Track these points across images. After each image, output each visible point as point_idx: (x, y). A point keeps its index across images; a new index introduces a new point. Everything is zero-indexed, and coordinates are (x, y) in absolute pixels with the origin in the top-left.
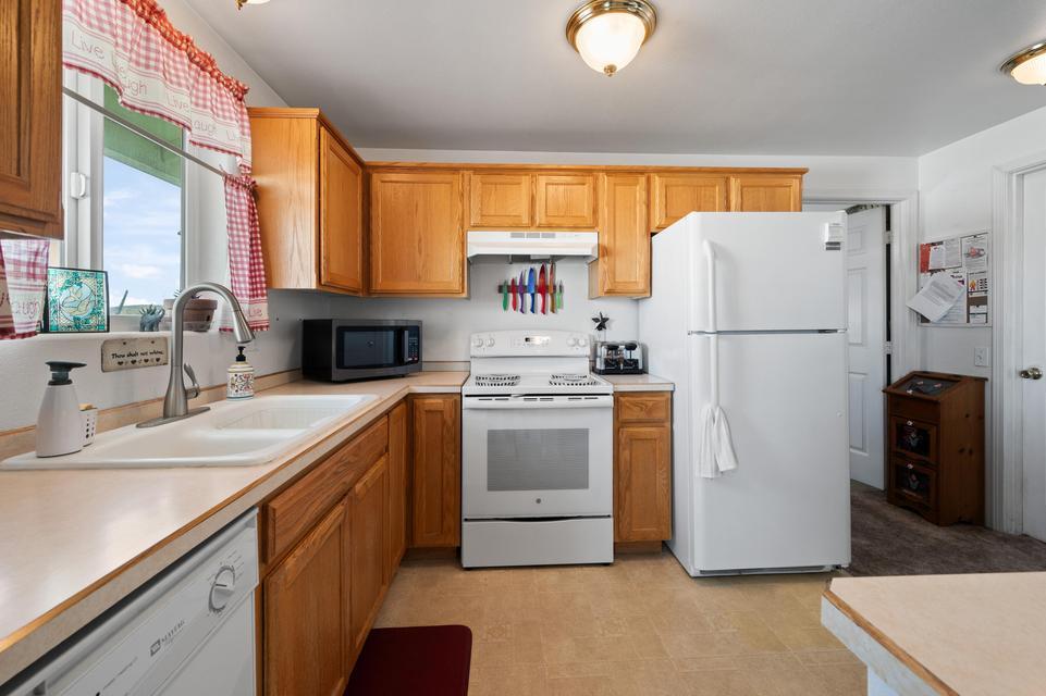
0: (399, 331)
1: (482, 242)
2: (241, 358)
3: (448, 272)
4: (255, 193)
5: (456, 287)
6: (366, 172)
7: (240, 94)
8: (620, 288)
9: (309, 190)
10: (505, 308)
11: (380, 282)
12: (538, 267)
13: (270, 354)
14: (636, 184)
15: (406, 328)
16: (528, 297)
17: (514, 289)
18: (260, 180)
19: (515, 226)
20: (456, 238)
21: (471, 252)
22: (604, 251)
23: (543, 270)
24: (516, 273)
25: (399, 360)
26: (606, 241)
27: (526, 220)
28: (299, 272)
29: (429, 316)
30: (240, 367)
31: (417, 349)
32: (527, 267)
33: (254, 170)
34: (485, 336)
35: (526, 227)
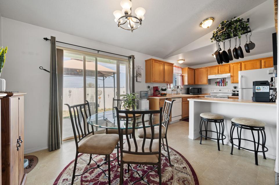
0: (198, 89)
1: (210, 77)
2: (181, 91)
3: (205, 81)
4: (182, 76)
5: (206, 83)
6: (194, 70)
7: (181, 68)
8: (234, 82)
9: (187, 75)
10: (217, 85)
11: (196, 83)
12: (222, 79)
13: (184, 91)
14: (238, 65)
16: (221, 84)
17: (218, 83)
18: (182, 75)
19: (215, 74)
20: (206, 77)
24: (218, 80)
25: (198, 93)
26: (232, 75)
27: (217, 73)
28: (186, 83)
29: (202, 87)
31: (201, 91)
34: (212, 90)
35: (217, 74)
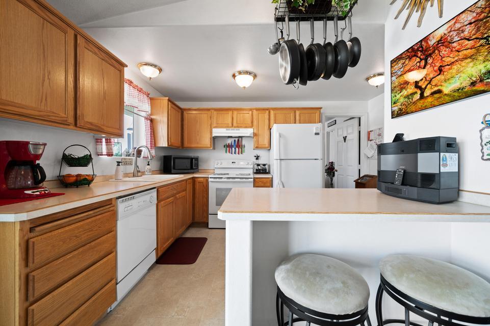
0: (192, 159)
1: (217, 132)
2: (148, 165)
3: (207, 141)
4: (152, 121)
5: (209, 146)
6: (182, 111)
7: (148, 95)
8: (260, 146)
9: (165, 120)
10: (226, 152)
11: (186, 144)
12: (237, 139)
14: (265, 113)
15: (194, 158)
16: (234, 149)
17: (229, 147)
18: (153, 117)
19: (227, 127)
20: (209, 129)
21: (214, 135)
22: (255, 135)
23: (238, 140)
24: (229, 141)
25: (192, 168)
26: (255, 131)
27: (230, 125)
28: (163, 142)
29: (201, 155)
30: (148, 167)
31: (197, 165)
32: (233, 139)
33: (151, 114)
34: (219, 162)
35: (230, 127)
